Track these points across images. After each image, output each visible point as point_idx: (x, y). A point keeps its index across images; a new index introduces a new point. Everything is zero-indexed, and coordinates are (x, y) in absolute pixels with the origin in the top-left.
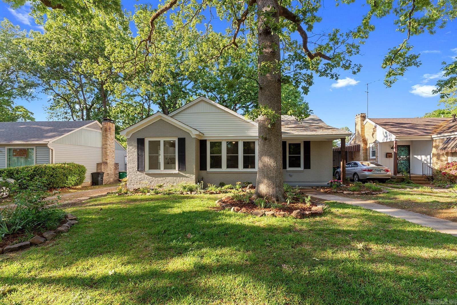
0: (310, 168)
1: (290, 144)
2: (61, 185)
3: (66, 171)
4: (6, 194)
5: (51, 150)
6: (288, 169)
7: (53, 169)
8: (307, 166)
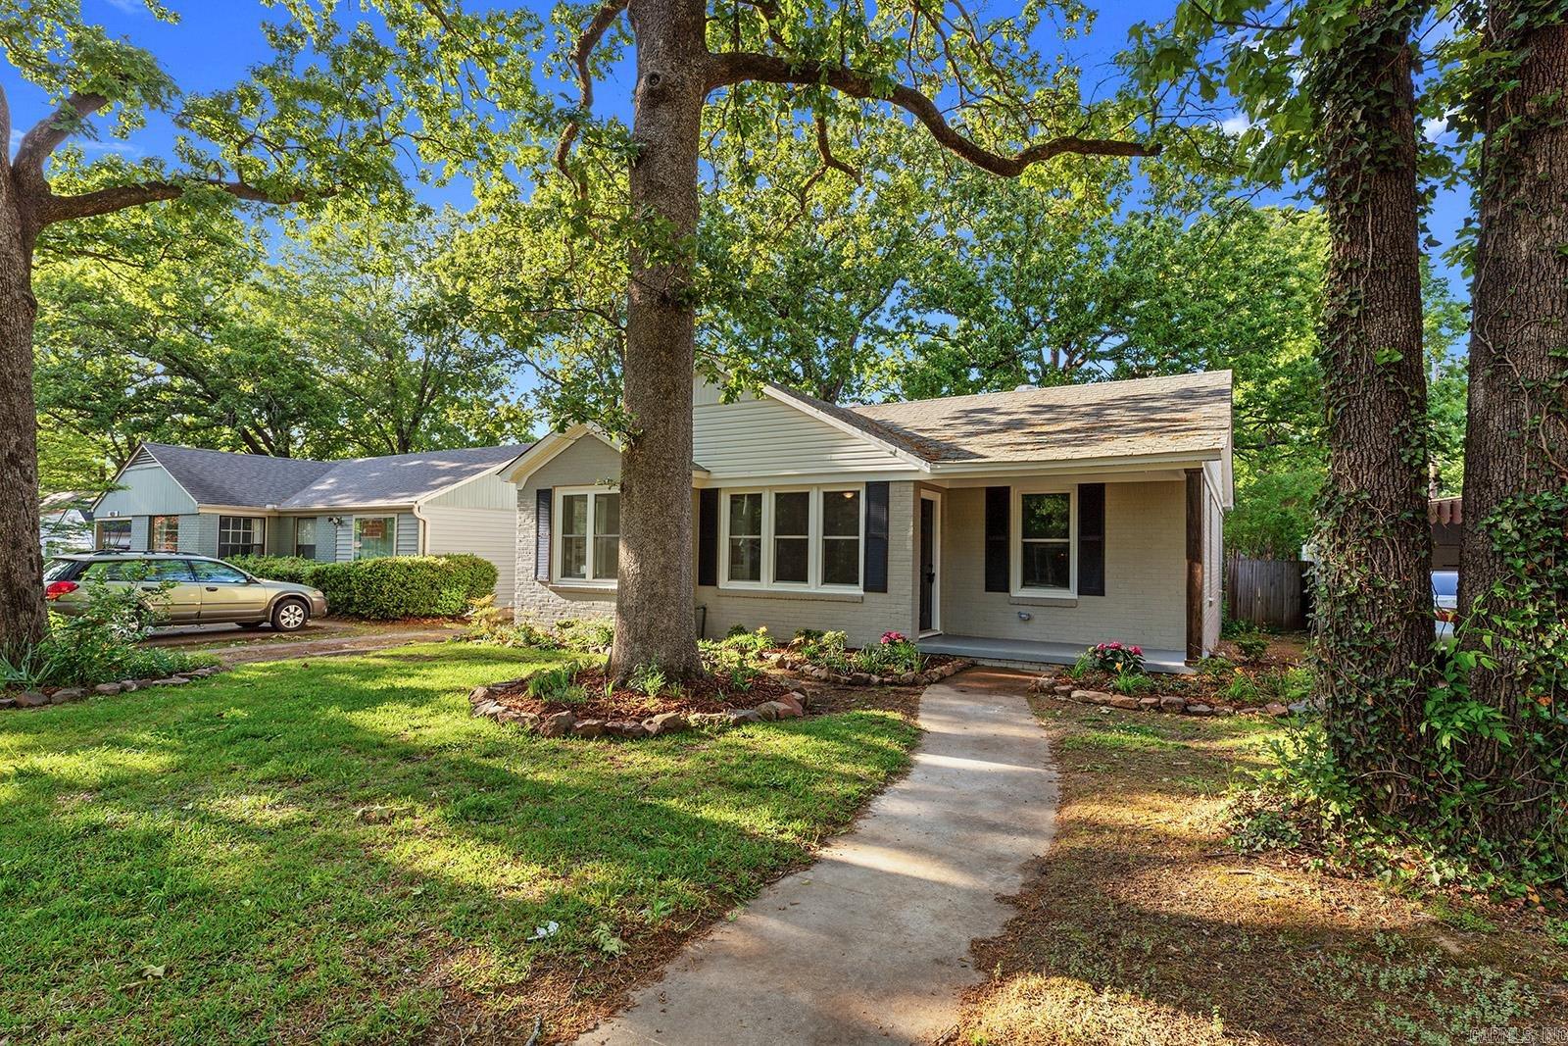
0: (1102, 593)
1: (1027, 499)
2: (425, 610)
3: (437, 574)
4: (296, 622)
5: (421, 523)
6: (1017, 591)
7: (409, 569)
8: (1093, 583)
